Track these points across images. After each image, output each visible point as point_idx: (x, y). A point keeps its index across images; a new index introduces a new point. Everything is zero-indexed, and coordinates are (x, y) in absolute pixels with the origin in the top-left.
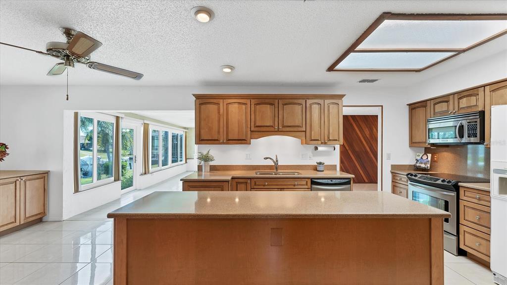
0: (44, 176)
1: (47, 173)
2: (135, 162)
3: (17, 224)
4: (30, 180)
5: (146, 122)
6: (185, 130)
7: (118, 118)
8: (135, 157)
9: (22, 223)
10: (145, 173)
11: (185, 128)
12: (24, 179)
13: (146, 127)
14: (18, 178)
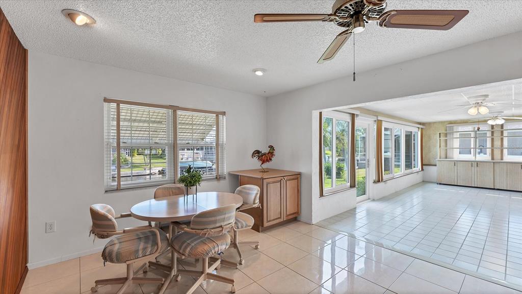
0: (297, 176)
1: (300, 174)
2: (368, 167)
3: (282, 220)
4: (289, 180)
5: (380, 118)
6: (421, 126)
7: (353, 116)
8: (368, 161)
9: (285, 219)
10: (379, 181)
11: (420, 124)
12: (286, 178)
13: (379, 123)
14: (282, 178)
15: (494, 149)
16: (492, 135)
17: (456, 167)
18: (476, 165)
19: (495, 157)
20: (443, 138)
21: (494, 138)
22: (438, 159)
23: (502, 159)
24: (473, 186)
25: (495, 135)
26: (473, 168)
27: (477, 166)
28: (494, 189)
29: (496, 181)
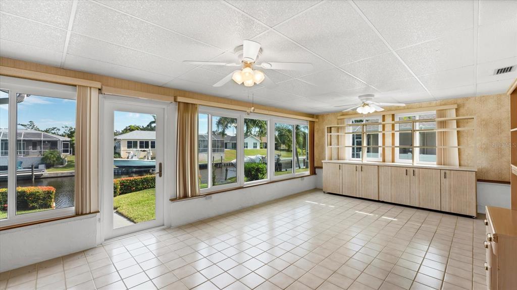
6: (310, 119)
10: (185, 196)
15: (386, 148)
16: (384, 129)
17: (341, 170)
18: (360, 170)
19: (386, 159)
20: (334, 134)
21: (386, 133)
22: (326, 161)
23: (393, 161)
24: (358, 197)
25: (386, 129)
26: (358, 172)
27: (362, 170)
28: (378, 201)
29: (380, 190)
